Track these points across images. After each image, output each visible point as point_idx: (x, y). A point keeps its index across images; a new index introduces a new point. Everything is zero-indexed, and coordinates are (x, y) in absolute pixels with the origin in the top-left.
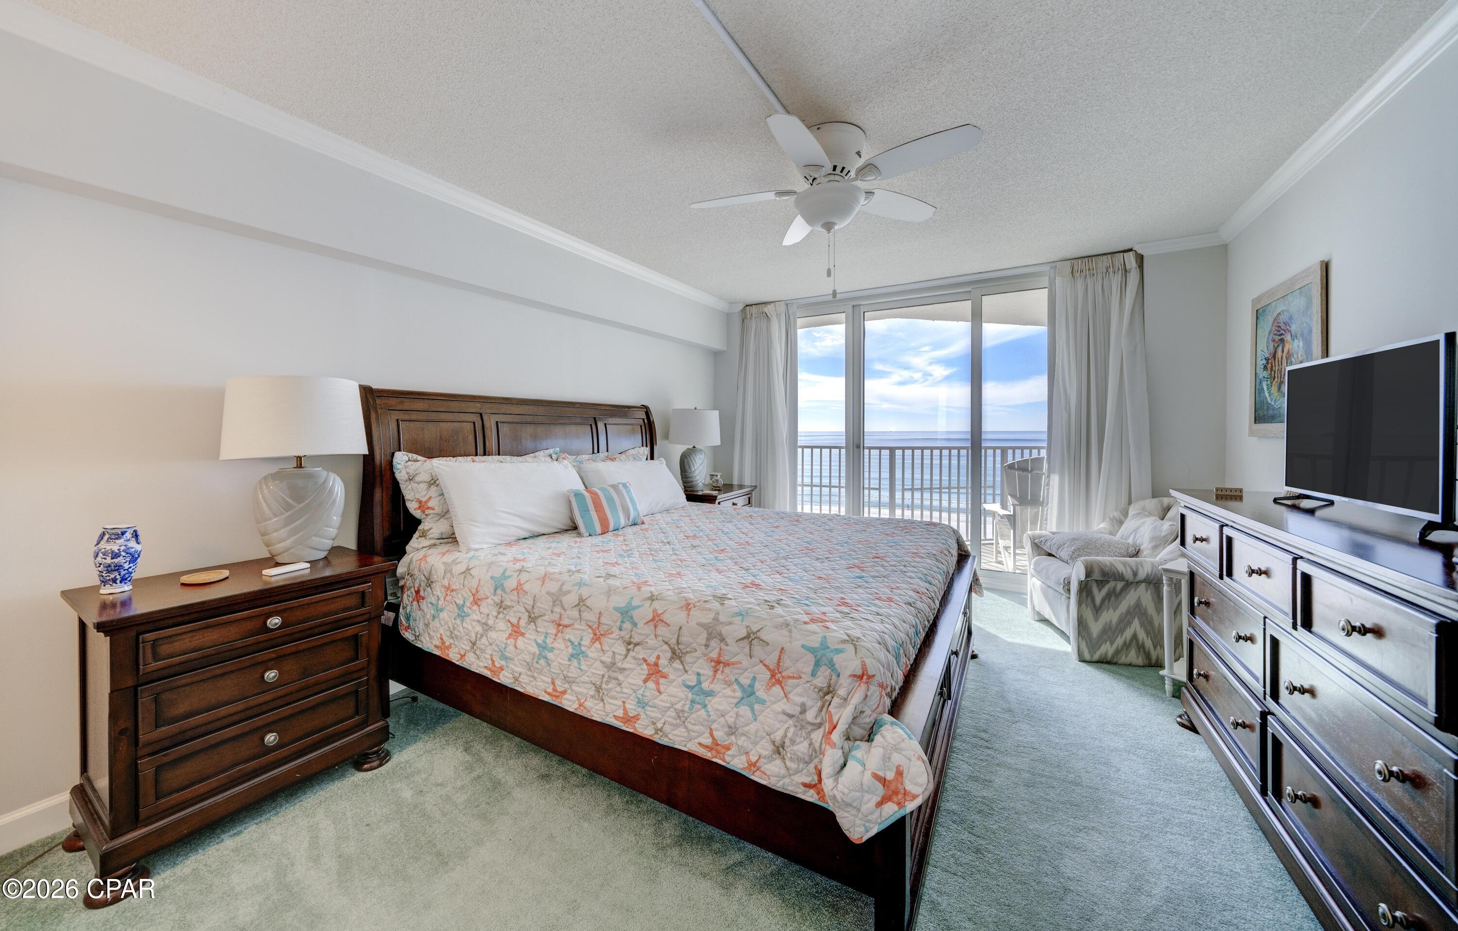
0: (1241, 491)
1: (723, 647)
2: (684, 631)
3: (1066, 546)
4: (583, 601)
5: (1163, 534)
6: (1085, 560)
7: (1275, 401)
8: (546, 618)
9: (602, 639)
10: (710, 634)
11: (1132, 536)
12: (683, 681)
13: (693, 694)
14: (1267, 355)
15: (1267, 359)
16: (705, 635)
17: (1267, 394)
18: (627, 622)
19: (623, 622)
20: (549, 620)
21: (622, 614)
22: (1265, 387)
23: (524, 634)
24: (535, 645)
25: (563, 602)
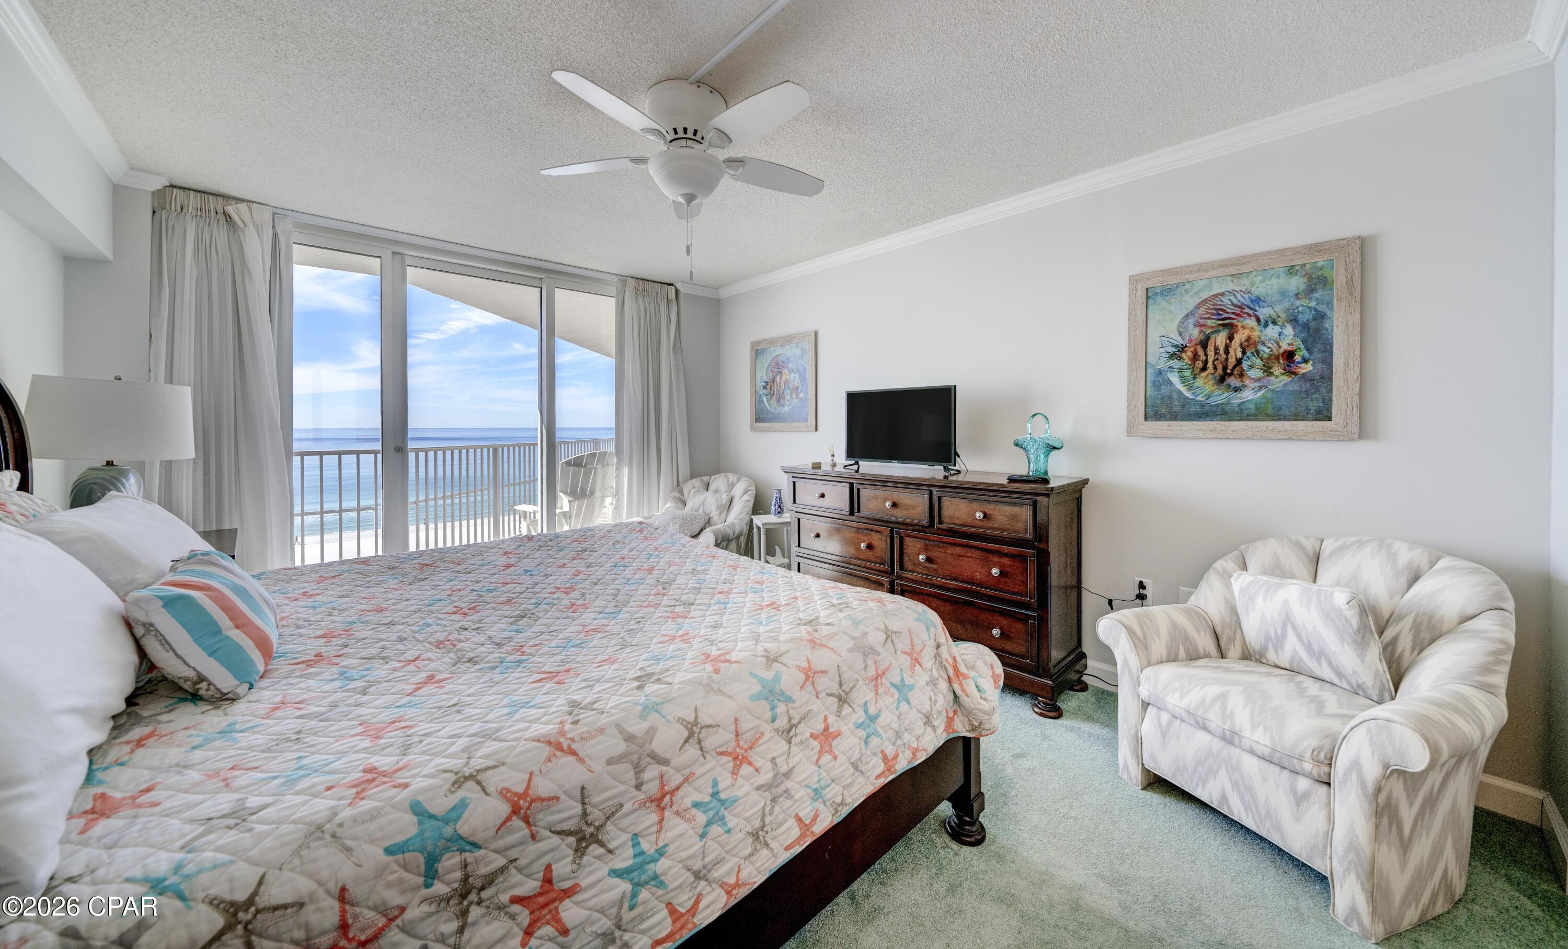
0: (820, 463)
1: (877, 658)
2: (844, 668)
3: (670, 525)
4: (696, 723)
5: (724, 502)
6: (713, 530)
7: (775, 409)
8: (628, 807)
9: (751, 755)
10: (864, 654)
11: (701, 509)
12: (855, 723)
13: (864, 730)
14: (766, 380)
15: (767, 383)
16: (860, 657)
17: (766, 404)
18: (780, 704)
19: (773, 708)
20: (636, 806)
21: (767, 699)
22: (765, 400)
23: (577, 885)
24: (616, 881)
25: (658, 751)
